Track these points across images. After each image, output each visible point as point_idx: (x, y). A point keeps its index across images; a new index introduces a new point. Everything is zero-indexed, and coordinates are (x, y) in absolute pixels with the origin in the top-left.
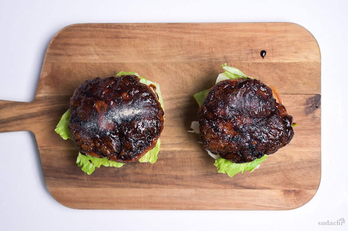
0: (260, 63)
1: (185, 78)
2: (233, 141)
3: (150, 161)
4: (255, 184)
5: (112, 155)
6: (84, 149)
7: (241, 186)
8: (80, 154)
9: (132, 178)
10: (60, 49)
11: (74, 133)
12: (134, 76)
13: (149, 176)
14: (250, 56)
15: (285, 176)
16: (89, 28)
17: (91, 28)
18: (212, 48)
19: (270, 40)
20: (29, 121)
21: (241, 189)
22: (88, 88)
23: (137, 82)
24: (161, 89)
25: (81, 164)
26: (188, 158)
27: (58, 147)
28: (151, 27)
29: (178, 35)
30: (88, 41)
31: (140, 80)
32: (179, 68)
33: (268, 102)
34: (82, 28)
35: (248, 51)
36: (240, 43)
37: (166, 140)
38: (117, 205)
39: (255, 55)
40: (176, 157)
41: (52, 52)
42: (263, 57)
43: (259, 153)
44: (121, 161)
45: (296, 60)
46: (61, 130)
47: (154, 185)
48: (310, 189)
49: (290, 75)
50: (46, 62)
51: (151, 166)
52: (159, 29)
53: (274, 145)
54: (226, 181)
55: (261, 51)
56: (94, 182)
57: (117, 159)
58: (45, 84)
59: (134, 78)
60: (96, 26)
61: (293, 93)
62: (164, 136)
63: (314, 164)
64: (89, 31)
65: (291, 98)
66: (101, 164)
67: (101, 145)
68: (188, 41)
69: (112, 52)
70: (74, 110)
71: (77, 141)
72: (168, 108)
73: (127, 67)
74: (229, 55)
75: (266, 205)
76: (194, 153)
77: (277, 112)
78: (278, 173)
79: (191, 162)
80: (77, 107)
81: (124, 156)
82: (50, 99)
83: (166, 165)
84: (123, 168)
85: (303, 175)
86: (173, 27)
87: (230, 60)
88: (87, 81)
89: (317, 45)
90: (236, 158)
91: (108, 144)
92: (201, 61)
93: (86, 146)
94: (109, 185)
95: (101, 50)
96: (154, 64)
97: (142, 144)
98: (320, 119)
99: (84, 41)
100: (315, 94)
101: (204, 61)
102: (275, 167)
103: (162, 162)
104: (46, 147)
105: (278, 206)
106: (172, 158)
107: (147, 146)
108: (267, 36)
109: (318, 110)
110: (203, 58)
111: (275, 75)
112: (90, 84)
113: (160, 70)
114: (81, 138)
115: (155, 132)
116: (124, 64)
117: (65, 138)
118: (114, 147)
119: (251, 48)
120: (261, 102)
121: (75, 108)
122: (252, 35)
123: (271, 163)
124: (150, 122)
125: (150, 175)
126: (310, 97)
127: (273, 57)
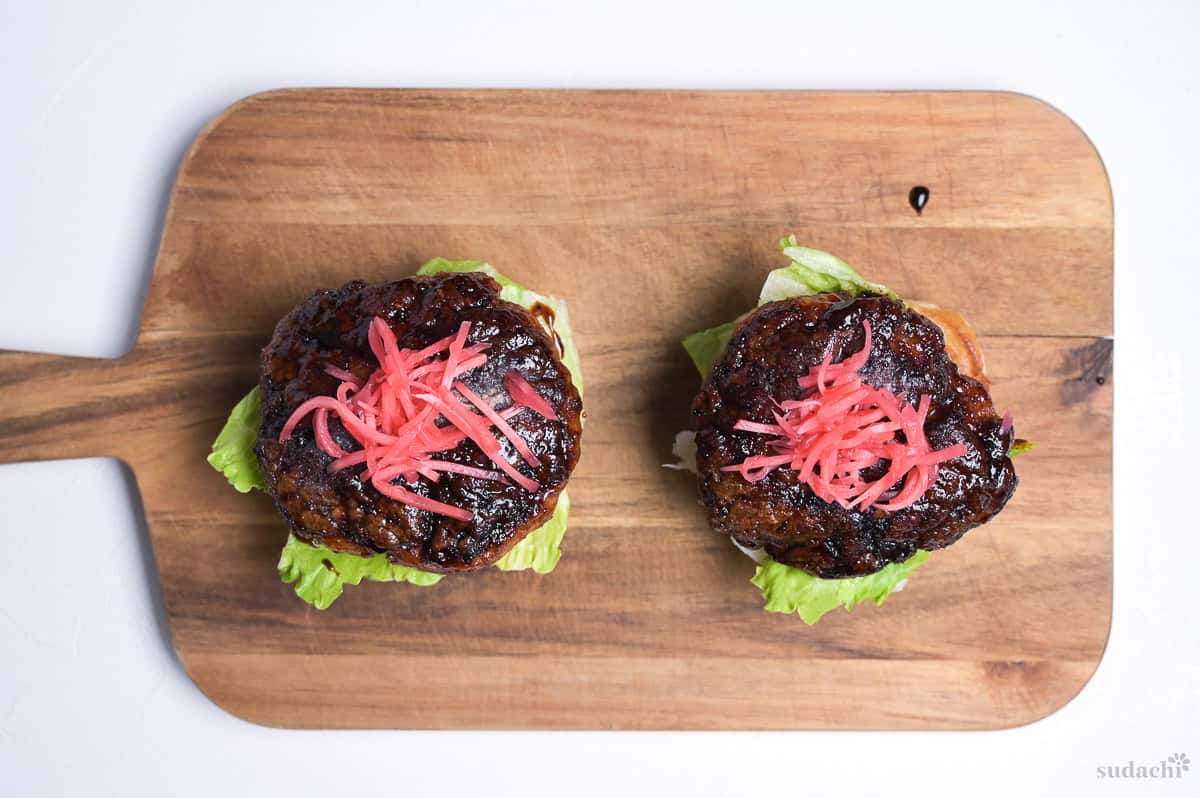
0: (907, 231)
1: (653, 280)
2: (809, 505)
3: (536, 567)
4: (887, 640)
5: (404, 547)
6: (308, 525)
7: (843, 650)
8: (292, 539)
9: (472, 621)
10: (222, 177)
11: (276, 472)
12: (481, 278)
13: (527, 615)
14: (874, 205)
15: (992, 614)
16: (324, 106)
17: (332, 106)
18: (746, 178)
19: (943, 150)
20: (114, 423)
21: (841, 658)
22: (325, 318)
23: (490, 299)
24: (571, 317)
25: (295, 572)
26: (662, 554)
27: (215, 514)
28: (539, 103)
29: (628, 132)
30: (320, 148)
31: (501, 289)
32: (632, 244)
33: (927, 376)
34: (301, 106)
35: (867, 189)
36: (840, 162)
37: (587, 492)
38: (417, 713)
39: (891, 202)
40: (621, 548)
41: (196, 185)
42: (918, 209)
43: (898, 545)
44: (434, 568)
45: (1032, 219)
46: (228, 460)
47: (547, 646)
48: (1075, 660)
49: (1008, 272)
50: (174, 220)
51: (538, 582)
52: (563, 111)
53: (949, 519)
54: (791, 631)
55: (910, 188)
56: (340, 635)
57: (422, 562)
58: (169, 296)
59: (480, 286)
60: (348, 98)
61: (1020, 333)
62: (582, 478)
63: (1091, 573)
64: (325, 113)
65: (1012, 350)
66: (363, 572)
67: (367, 512)
68: (665, 153)
69: (402, 186)
70: (277, 393)
71: (284, 497)
72: (594, 381)
73: (456, 240)
74: (802, 200)
75: (928, 712)
76: (683, 535)
77: (958, 409)
78: (968, 605)
79: (673, 566)
80: (286, 381)
81: (444, 550)
82: (187, 346)
83: (589, 577)
84: (440, 590)
85: (1052, 610)
86: (611, 105)
87: (805, 218)
88: (319, 292)
89: (1100, 170)
90: (820, 562)
91: (390, 512)
92: (710, 220)
93: (317, 517)
94: (393, 645)
95: (363, 180)
96: (548, 229)
97: (507, 508)
98: (1109, 421)
99: (305, 150)
100: (1094, 337)
101: (718, 220)
102: (957, 583)
103: (574, 567)
104: (173, 513)
105: (966, 717)
106: (606, 554)
107: (525, 516)
108: (934, 138)
109: (1104, 389)
110: (714, 213)
111: (957, 270)
112: (332, 304)
113: (566, 252)
114: (299, 489)
115: (552, 470)
116: (445, 228)
117: (243, 486)
118: (412, 522)
119: (876, 179)
120: (904, 378)
121: (279, 386)
122: (881, 132)
123: (945, 570)
124: (534, 436)
125: (532, 612)
126: (1075, 347)
127: (952, 208)
